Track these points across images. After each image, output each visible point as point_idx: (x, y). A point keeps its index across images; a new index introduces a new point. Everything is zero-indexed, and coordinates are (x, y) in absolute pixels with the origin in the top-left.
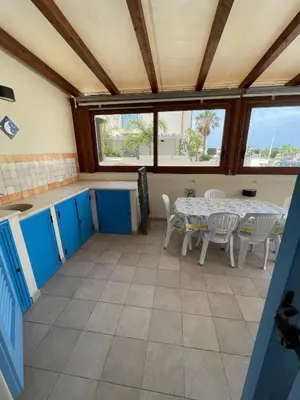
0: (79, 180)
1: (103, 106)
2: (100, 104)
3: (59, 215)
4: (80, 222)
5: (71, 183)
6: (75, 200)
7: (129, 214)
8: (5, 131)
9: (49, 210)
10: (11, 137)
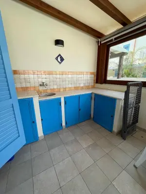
0: (93, 87)
1: (115, 39)
2: (113, 38)
3: (65, 103)
4: (80, 110)
5: (88, 88)
6: (79, 96)
7: (113, 117)
8: (58, 61)
9: (60, 98)
10: (60, 63)
